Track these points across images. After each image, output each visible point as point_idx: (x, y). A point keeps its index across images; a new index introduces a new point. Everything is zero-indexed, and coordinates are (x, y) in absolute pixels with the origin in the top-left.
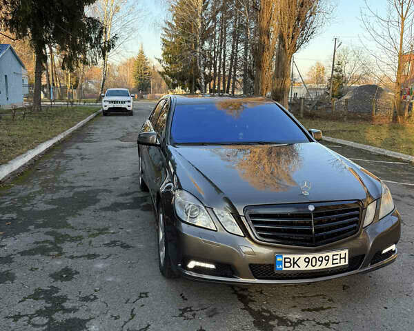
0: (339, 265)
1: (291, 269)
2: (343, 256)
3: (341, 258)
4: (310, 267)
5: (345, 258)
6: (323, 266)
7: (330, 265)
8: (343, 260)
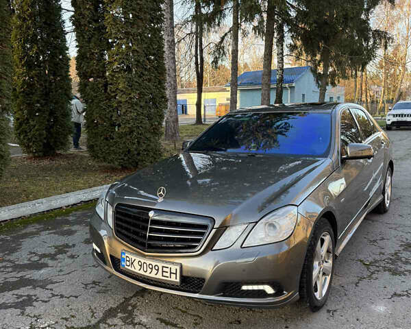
0: (169, 279)
1: (129, 268)
2: (173, 271)
3: (171, 273)
4: (141, 272)
5: (176, 274)
6: (153, 275)
7: (159, 276)
8: (173, 276)
